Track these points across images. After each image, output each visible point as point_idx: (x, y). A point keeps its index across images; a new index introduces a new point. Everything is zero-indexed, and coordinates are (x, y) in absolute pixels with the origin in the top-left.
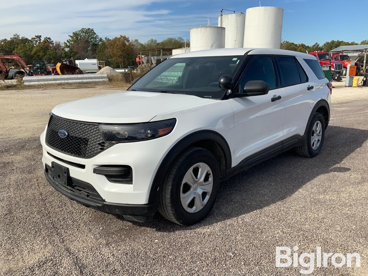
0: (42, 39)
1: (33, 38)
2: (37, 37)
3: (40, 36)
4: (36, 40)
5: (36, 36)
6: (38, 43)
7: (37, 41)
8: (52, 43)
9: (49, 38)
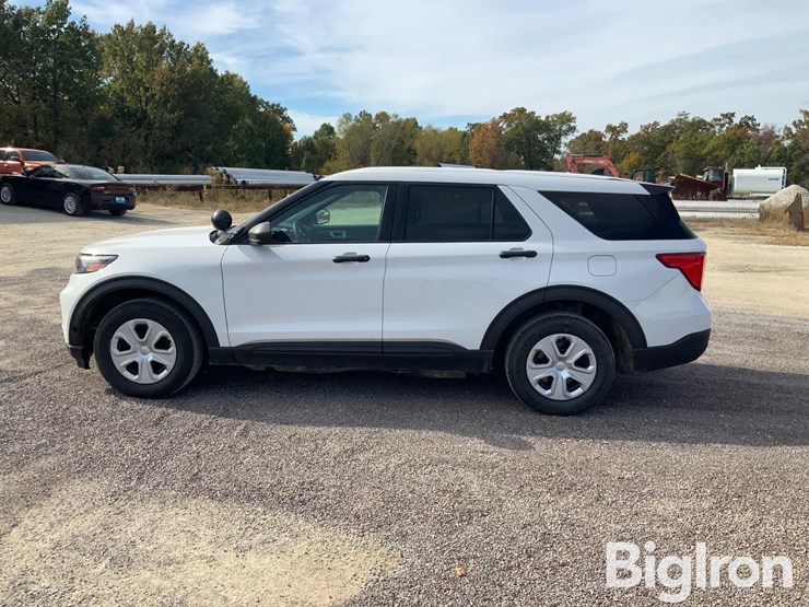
0: (736, 120)
1: (716, 120)
2: (725, 116)
3: (733, 115)
4: (722, 122)
5: (722, 115)
6: (724, 129)
7: (723, 126)
8: (754, 128)
9: (752, 119)
